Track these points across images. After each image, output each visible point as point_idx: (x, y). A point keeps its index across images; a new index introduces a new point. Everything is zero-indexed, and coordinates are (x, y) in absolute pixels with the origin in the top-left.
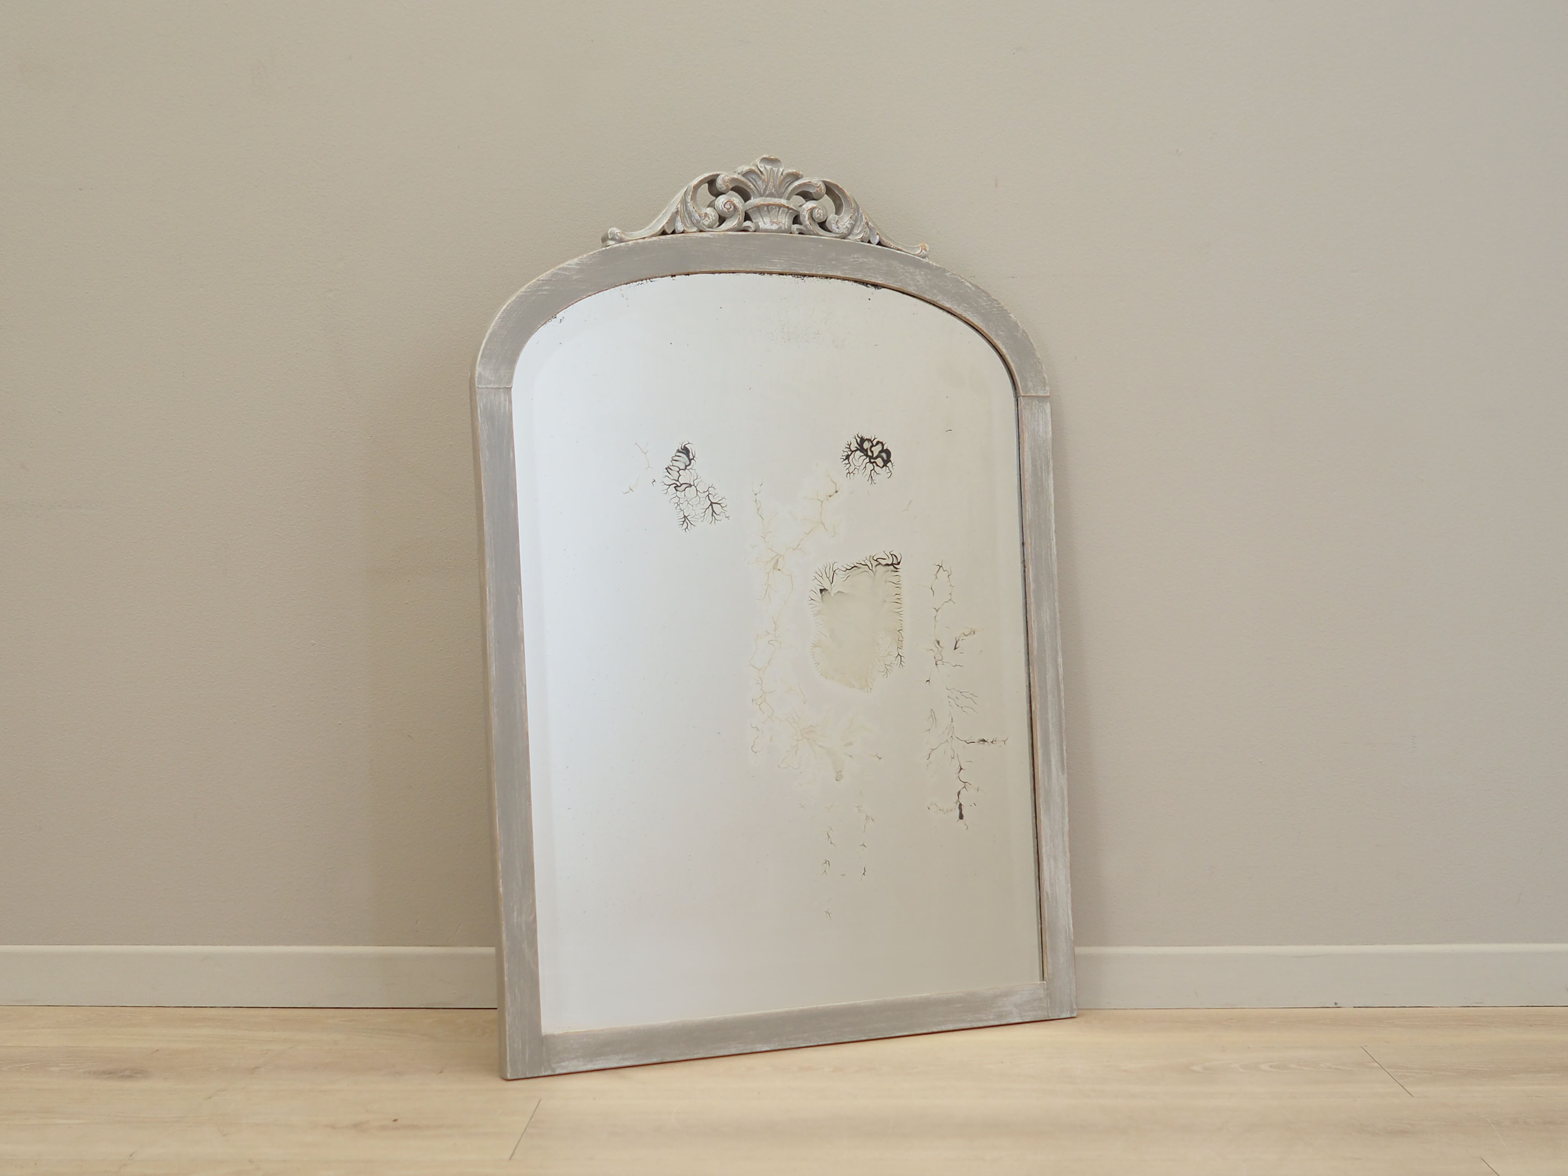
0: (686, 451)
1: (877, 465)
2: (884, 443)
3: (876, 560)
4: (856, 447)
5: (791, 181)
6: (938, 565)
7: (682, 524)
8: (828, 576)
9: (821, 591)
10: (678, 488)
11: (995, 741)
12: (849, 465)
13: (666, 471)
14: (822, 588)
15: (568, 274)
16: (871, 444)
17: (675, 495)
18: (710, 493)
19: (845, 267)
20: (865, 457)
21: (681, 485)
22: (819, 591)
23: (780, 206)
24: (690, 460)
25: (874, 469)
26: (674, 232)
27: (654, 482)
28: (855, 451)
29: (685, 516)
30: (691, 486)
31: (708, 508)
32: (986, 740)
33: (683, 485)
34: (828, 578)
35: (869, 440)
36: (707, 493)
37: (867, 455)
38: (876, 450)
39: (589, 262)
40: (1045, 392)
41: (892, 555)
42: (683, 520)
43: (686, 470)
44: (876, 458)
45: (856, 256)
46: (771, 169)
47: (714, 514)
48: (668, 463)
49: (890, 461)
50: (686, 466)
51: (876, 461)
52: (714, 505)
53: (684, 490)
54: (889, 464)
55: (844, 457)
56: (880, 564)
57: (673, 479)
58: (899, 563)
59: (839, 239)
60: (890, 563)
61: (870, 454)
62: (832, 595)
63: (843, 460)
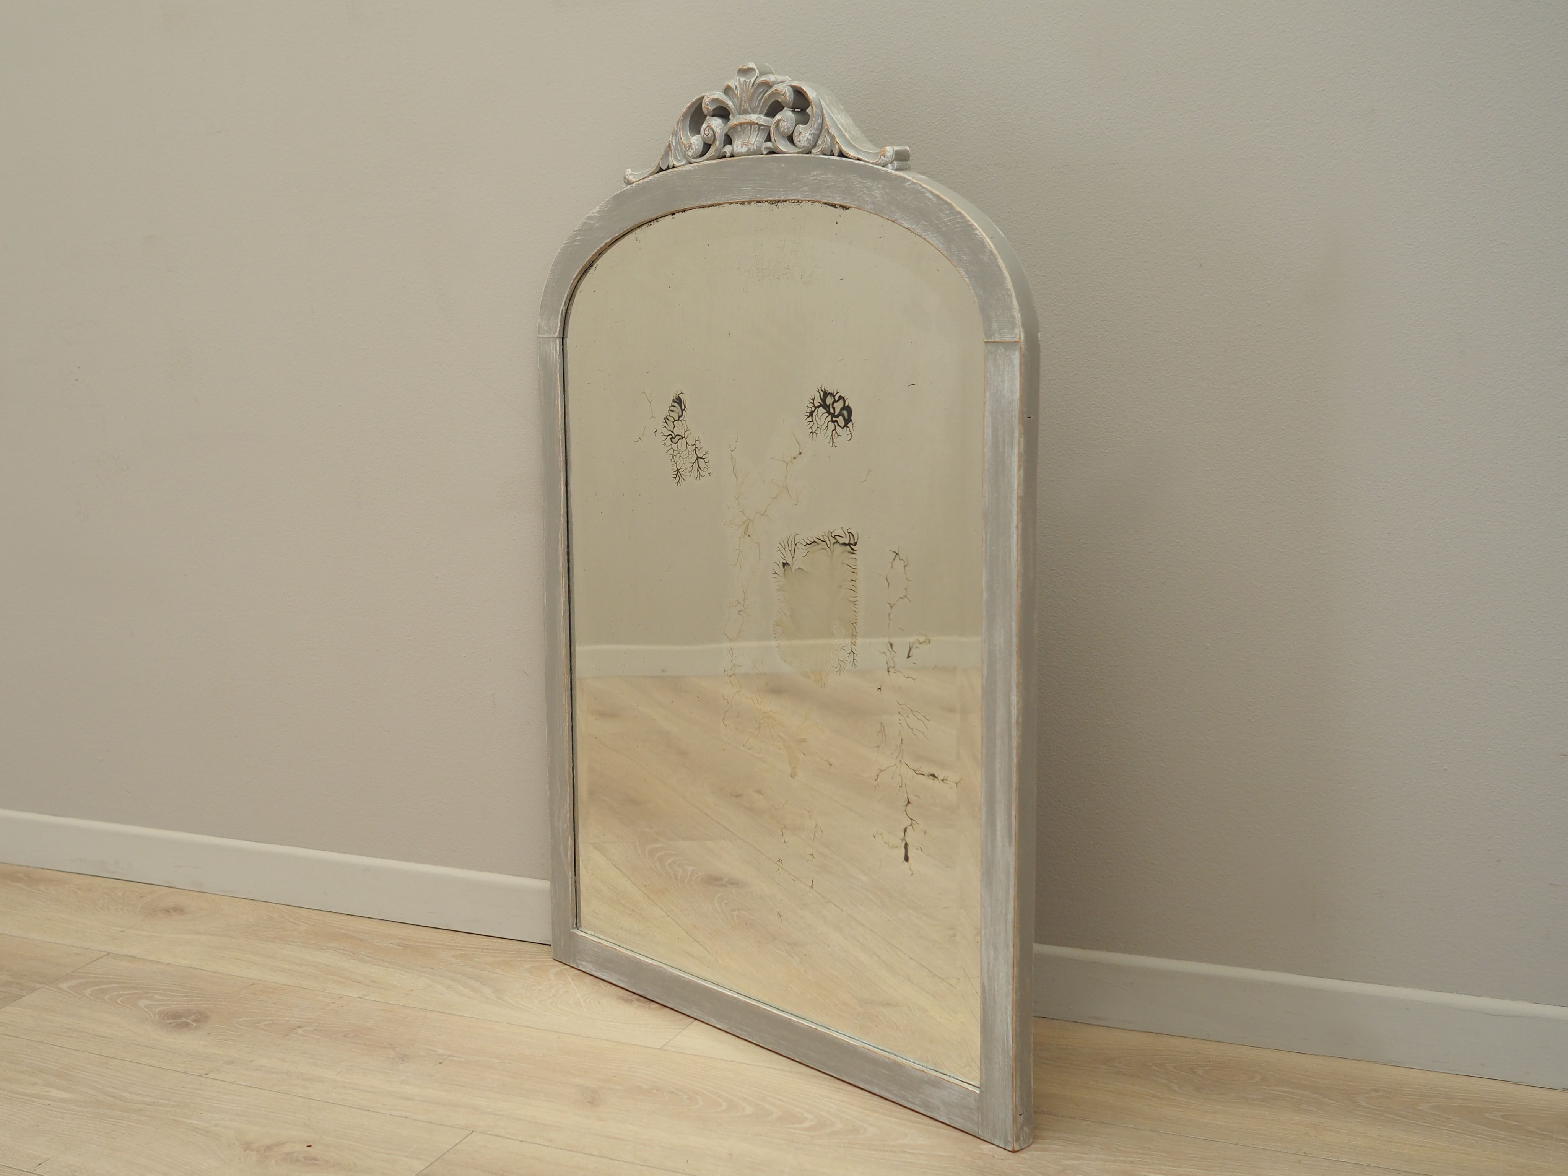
0: (678, 401)
1: (839, 425)
2: (845, 398)
3: (834, 538)
4: (819, 403)
5: (765, 91)
6: (895, 552)
7: (676, 477)
8: (790, 549)
9: (784, 564)
10: (673, 440)
11: (946, 780)
12: (812, 423)
13: (664, 421)
14: (785, 562)
15: (592, 222)
16: (833, 400)
17: (670, 447)
18: (697, 446)
19: (805, 189)
20: (827, 415)
21: (676, 436)
22: (782, 564)
23: (751, 124)
24: (682, 411)
25: (835, 430)
26: (668, 168)
27: (656, 433)
28: (819, 407)
29: (677, 469)
30: (682, 438)
31: (695, 462)
32: (936, 775)
33: (677, 437)
34: (790, 551)
35: (831, 394)
36: (694, 447)
37: (829, 412)
38: (838, 406)
39: (606, 209)
40: (1014, 335)
41: (849, 533)
42: (676, 473)
43: (679, 421)
44: (837, 416)
45: (815, 173)
46: (745, 80)
47: (699, 469)
48: (666, 413)
49: (851, 421)
50: (679, 417)
51: (837, 419)
52: (699, 459)
53: (677, 442)
54: (850, 425)
55: (808, 414)
56: (837, 542)
57: (669, 429)
58: (855, 544)
59: (801, 155)
60: (847, 542)
61: (832, 411)
62: (793, 571)
63: (807, 417)
